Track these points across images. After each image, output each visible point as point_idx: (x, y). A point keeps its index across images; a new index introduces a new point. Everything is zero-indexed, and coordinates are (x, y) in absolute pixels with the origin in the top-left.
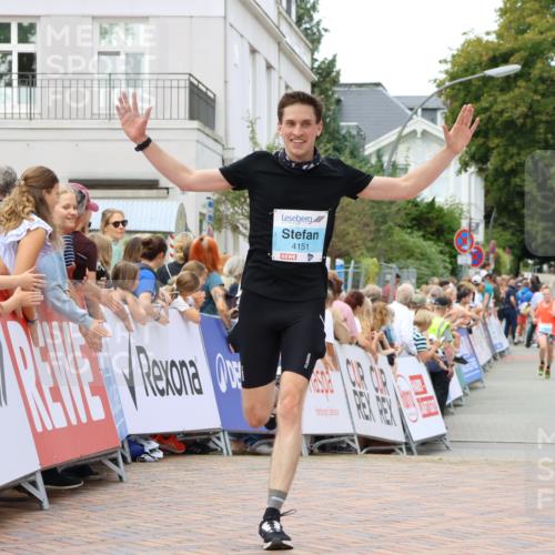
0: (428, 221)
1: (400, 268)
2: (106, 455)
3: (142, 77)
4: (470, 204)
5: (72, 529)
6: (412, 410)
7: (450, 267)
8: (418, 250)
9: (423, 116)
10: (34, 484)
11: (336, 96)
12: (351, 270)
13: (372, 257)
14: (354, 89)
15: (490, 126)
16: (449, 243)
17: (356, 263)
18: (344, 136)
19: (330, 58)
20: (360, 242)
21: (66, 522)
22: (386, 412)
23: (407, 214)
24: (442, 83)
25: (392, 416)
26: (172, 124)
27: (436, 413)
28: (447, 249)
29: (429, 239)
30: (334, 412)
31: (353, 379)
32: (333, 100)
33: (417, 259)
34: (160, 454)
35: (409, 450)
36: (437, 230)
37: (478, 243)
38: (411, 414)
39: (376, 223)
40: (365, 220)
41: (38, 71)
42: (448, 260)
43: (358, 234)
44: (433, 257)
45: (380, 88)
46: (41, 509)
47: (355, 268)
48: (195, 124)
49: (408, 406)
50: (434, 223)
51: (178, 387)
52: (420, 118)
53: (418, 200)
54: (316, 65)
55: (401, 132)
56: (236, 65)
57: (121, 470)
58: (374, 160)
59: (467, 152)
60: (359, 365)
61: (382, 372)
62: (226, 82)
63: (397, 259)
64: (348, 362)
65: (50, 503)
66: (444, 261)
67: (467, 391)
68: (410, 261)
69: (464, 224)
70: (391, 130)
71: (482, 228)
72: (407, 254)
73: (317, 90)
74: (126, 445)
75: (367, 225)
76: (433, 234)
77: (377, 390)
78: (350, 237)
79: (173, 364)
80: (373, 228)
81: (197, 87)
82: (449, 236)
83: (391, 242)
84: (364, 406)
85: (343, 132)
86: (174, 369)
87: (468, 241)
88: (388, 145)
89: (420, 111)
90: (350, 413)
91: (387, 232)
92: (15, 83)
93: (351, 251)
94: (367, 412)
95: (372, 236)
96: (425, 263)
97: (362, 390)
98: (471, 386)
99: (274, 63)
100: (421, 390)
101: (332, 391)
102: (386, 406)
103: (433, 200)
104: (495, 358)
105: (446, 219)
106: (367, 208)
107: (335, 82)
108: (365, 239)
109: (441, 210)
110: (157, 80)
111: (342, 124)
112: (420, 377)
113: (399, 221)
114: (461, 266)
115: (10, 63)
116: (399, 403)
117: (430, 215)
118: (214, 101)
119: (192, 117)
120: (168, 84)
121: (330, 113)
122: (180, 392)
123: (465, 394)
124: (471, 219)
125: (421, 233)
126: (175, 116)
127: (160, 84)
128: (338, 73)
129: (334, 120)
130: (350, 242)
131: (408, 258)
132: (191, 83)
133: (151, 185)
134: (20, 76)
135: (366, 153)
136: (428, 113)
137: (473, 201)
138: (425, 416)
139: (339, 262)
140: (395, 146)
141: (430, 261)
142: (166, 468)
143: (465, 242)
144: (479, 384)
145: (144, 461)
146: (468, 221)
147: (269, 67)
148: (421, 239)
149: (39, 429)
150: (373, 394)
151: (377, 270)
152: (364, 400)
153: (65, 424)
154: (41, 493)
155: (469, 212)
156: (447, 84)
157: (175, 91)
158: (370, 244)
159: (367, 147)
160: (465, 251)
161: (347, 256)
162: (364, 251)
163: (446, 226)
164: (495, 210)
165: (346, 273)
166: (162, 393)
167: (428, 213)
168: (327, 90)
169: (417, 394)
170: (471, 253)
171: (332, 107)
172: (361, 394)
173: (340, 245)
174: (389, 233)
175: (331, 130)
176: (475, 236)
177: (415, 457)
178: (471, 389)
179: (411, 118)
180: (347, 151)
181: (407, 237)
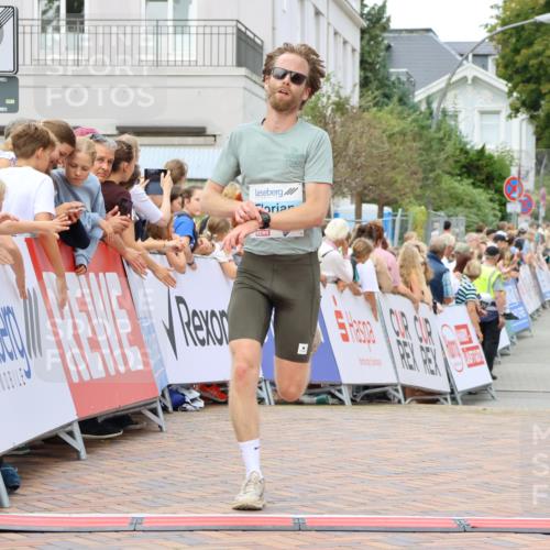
0: (478, 168)
1: (449, 216)
2: (144, 405)
3: (190, 23)
4: (521, 151)
5: (110, 480)
6: (457, 359)
7: (499, 214)
8: (468, 198)
9: (473, 62)
10: (71, 434)
11: (386, 42)
12: (398, 219)
13: (420, 205)
14: (404, 34)
15: (541, 72)
16: (499, 191)
17: (404, 210)
18: (393, 83)
19: (380, 4)
20: (407, 190)
21: (103, 473)
22: (430, 361)
23: (457, 162)
24: (494, 28)
25: (436, 366)
26: (221, 71)
27: (482, 363)
28: (497, 197)
29: (479, 187)
30: (377, 363)
31: (397, 329)
32: (383, 47)
33: (467, 207)
34: (201, 404)
35: (454, 400)
36: (487, 178)
37: (528, 191)
38: (456, 364)
39: (424, 171)
40: (414, 168)
41: (86, 17)
42: (498, 208)
43: (406, 181)
44: (482, 204)
45: (431, 34)
46: (79, 459)
47: (402, 216)
48: (243, 71)
49: (453, 356)
50: (483, 171)
51: (219, 337)
52: (471, 64)
53: (468, 147)
54: (366, 11)
55: (450, 79)
56: (284, 11)
57: (161, 419)
58: (423, 107)
59: (518, 99)
60: (403, 315)
61: (427, 321)
62: (274, 29)
63: (447, 207)
64: (391, 312)
65: (88, 452)
66: (494, 209)
67: (515, 340)
68: (459, 209)
69: (514, 172)
70: (441, 77)
71: (532, 174)
72: (456, 202)
73: (367, 36)
74: (167, 395)
75: (416, 173)
76: (483, 182)
77: (421, 340)
78: (398, 185)
79: (213, 313)
80: (420, 176)
81: (245, 34)
82: (499, 184)
83: (440, 189)
84: (408, 356)
85: (393, 78)
86: (214, 319)
87: (518, 189)
88: (438, 92)
89: (470, 57)
90: (394, 362)
91: (435, 179)
92: (63, 30)
93: (399, 198)
94: (411, 362)
95: (420, 184)
96: (474, 210)
97: (405, 340)
98: (519, 336)
99: (322, 9)
100: (466, 339)
101: (374, 342)
102: (430, 355)
103: (483, 147)
104: (543, 306)
105: (497, 166)
106: (416, 156)
107: (385, 28)
108: (413, 187)
109: (491, 157)
110: (205, 26)
111: (392, 70)
112: (465, 326)
113: (447, 168)
114: (511, 214)
115: (58, 8)
116: (444, 353)
117: (481, 162)
118: (261, 47)
119: (239, 64)
120: (215, 30)
121: (379, 60)
122: (220, 342)
123: (513, 343)
124: (520, 166)
125: (472, 181)
126: (222, 62)
127: (208, 30)
128: (389, 20)
129: (384, 67)
130: (398, 190)
131: (458, 205)
132: (239, 30)
133: (199, 132)
134: (68, 23)
135: (416, 100)
136: (478, 59)
137: (524, 148)
138: (470, 366)
139: (387, 210)
140: (443, 93)
141: (479, 208)
142: (207, 418)
143: (514, 190)
144: (527, 333)
145: (185, 410)
146: (517, 168)
147: (318, 13)
148: (471, 187)
149: (76, 379)
150: (417, 344)
151: (424, 218)
152: (408, 350)
153: (103, 375)
154: (78, 443)
155: (520, 159)
156: (499, 29)
157: (222, 37)
158: (418, 192)
159: (416, 93)
160: (514, 199)
161: (394, 204)
162: (412, 199)
163: (496, 173)
164: (546, 157)
165: (394, 221)
166: (202, 342)
167: (479, 160)
168: (377, 36)
169: (462, 343)
170: (520, 201)
171: (382, 54)
172: (405, 344)
173: (388, 193)
174: (437, 180)
175: (380, 77)
176: (524, 183)
177: (461, 407)
178: (519, 338)
179: (461, 64)
180: (395, 99)
181: (456, 184)
